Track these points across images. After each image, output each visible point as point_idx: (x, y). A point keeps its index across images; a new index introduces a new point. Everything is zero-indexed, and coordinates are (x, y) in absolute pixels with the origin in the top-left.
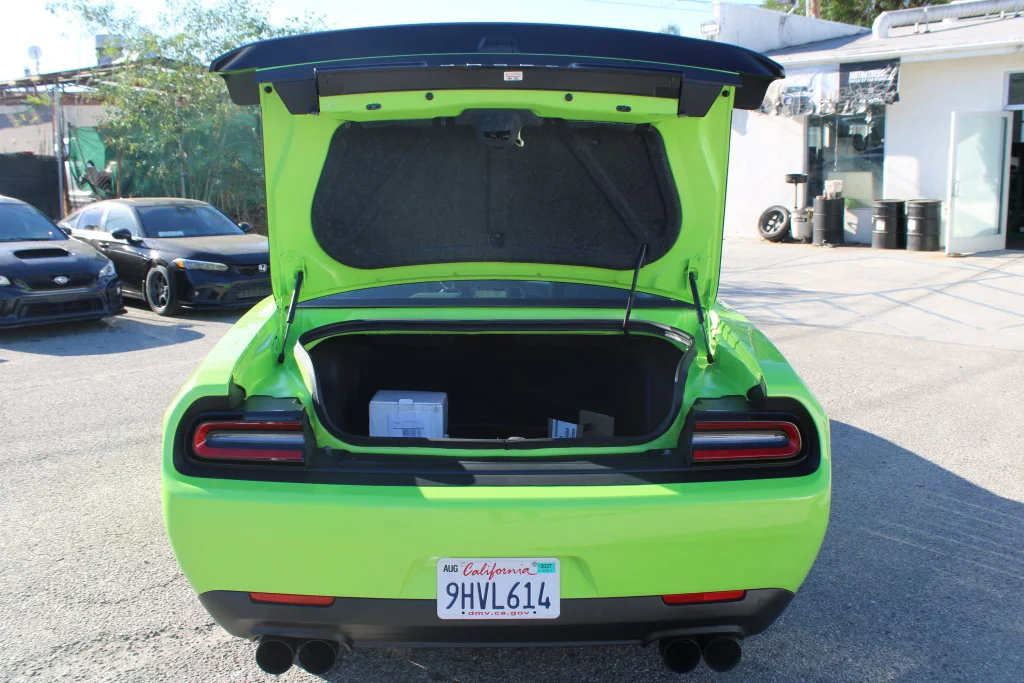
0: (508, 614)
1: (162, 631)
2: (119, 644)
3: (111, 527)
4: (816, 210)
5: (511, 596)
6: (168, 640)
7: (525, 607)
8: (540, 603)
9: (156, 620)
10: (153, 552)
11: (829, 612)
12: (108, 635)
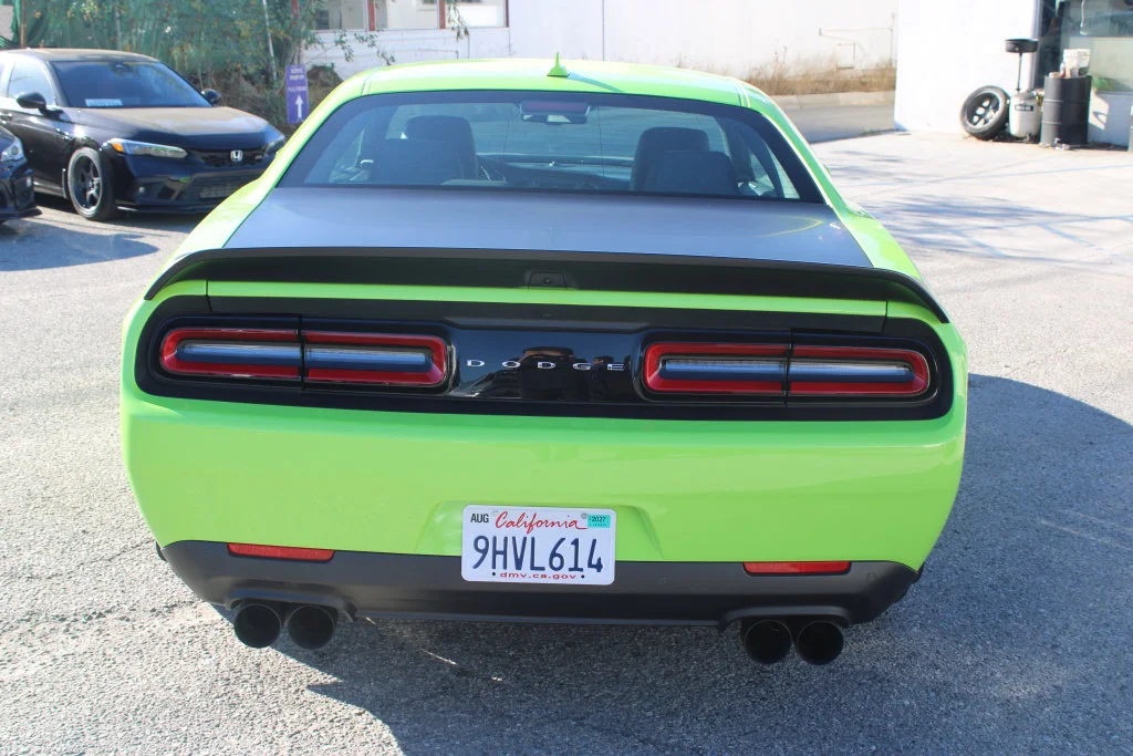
0: (549, 578)
1: (109, 612)
2: (52, 626)
3: (36, 488)
4: (1049, 94)
5: (554, 554)
6: (117, 622)
7: (571, 570)
8: (590, 565)
9: (101, 600)
10: (93, 519)
11: (981, 620)
12: (39, 614)
